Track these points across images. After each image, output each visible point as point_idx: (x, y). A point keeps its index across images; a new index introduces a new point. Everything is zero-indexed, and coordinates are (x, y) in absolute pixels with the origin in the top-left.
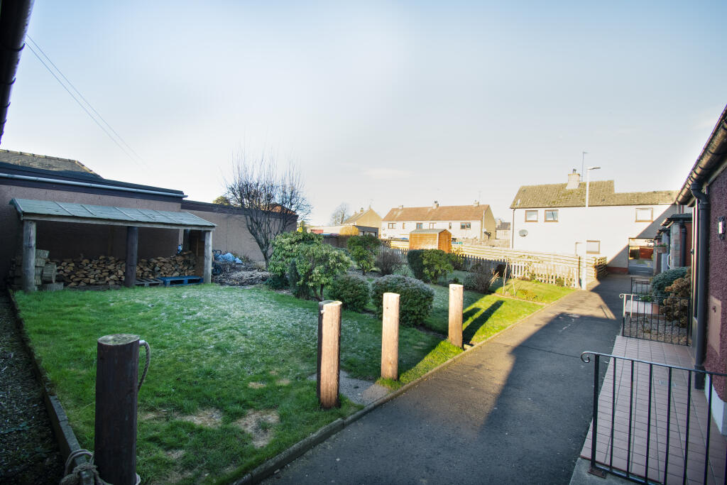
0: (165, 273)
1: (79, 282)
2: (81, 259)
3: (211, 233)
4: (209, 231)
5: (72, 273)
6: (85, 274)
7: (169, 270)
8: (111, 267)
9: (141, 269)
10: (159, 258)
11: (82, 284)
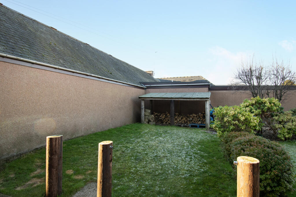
0: (194, 122)
1: (166, 122)
2: (167, 114)
3: (208, 102)
4: (207, 101)
5: (164, 119)
6: (168, 119)
7: (196, 120)
8: (176, 117)
9: (186, 119)
10: (193, 114)
11: (167, 123)
